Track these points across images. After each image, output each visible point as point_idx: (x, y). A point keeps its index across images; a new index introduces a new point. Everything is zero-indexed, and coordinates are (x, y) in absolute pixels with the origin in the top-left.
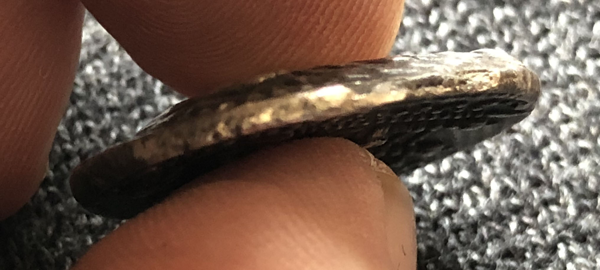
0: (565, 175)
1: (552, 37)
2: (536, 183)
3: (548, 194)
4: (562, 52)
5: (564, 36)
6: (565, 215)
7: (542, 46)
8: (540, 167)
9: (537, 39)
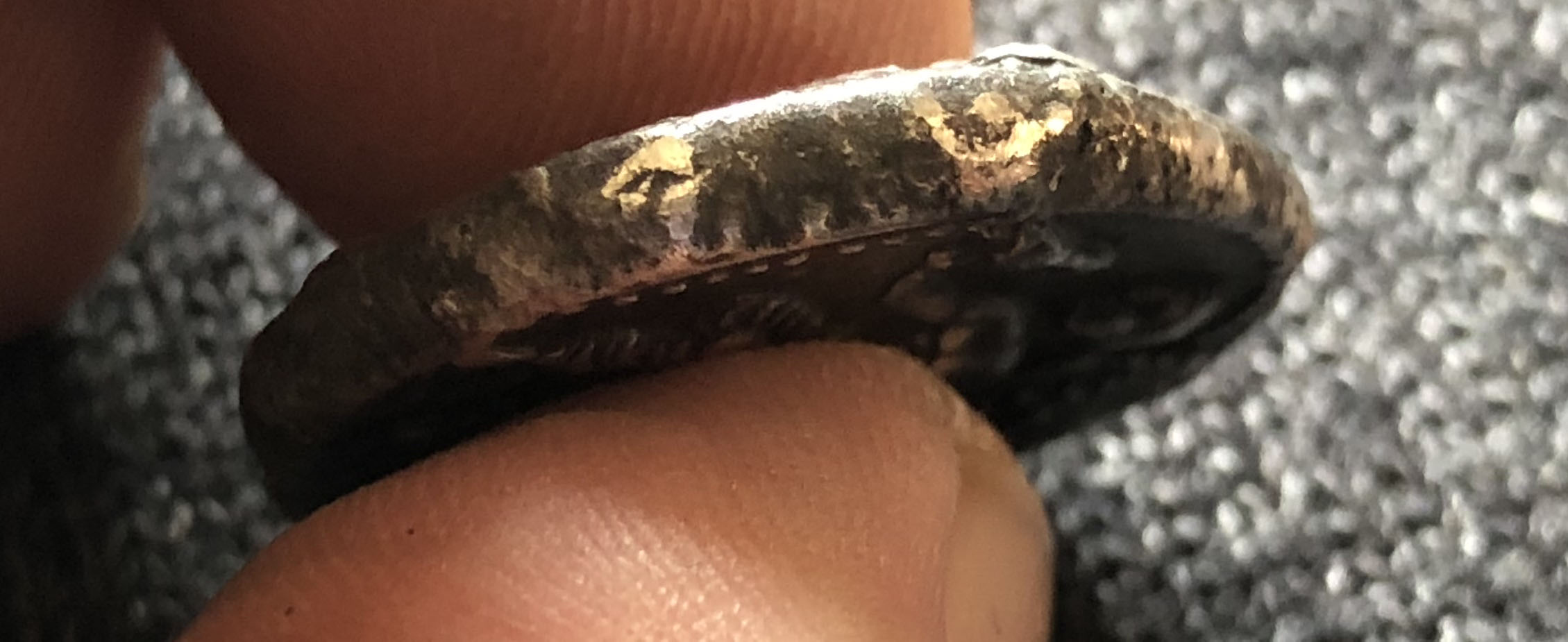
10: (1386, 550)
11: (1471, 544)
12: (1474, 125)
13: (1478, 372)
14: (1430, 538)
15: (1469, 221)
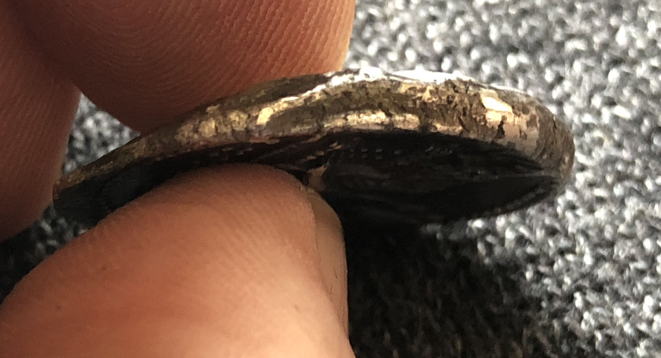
0: (581, 224)
1: (567, 85)
2: (552, 232)
3: (563, 243)
4: (577, 100)
5: (579, 83)
6: (581, 264)
7: (556, 93)
8: (556, 215)
9: (551, 87)
10: (551, 263)
11: (588, 260)
12: (591, 76)
13: (591, 185)
14: (570, 257)
15: (588, 118)
